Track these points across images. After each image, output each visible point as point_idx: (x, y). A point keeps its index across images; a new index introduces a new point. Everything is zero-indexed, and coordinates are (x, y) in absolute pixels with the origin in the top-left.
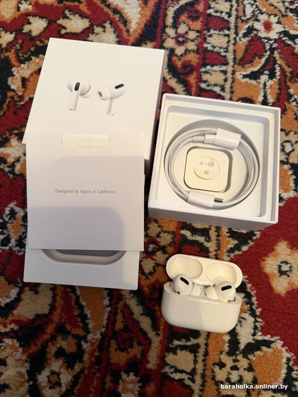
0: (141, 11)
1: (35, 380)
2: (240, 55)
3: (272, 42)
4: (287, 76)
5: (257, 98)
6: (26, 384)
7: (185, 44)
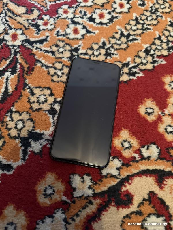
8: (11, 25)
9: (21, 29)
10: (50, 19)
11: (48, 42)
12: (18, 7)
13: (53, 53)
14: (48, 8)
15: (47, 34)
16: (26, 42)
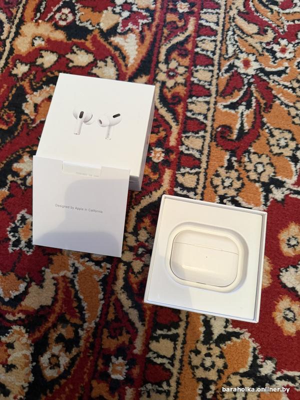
0: (138, 48)
1: (38, 362)
2: (221, 88)
3: (249, 77)
4: (261, 107)
5: (235, 125)
6: (30, 365)
7: (175, 78)
8: (241, 48)
9: (253, 54)
10: (288, 44)
11: (287, 75)
12: (249, 24)
13: (294, 90)
14: (286, 30)
15: (286, 64)
16: (261, 72)
